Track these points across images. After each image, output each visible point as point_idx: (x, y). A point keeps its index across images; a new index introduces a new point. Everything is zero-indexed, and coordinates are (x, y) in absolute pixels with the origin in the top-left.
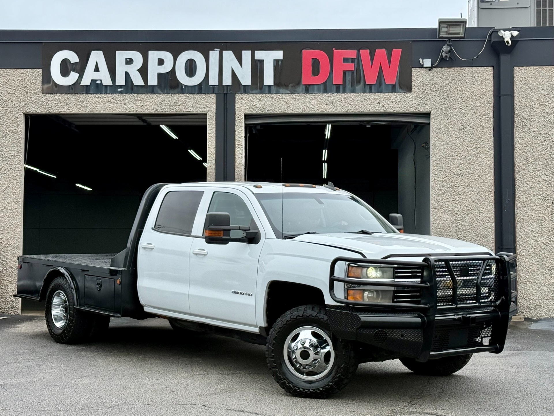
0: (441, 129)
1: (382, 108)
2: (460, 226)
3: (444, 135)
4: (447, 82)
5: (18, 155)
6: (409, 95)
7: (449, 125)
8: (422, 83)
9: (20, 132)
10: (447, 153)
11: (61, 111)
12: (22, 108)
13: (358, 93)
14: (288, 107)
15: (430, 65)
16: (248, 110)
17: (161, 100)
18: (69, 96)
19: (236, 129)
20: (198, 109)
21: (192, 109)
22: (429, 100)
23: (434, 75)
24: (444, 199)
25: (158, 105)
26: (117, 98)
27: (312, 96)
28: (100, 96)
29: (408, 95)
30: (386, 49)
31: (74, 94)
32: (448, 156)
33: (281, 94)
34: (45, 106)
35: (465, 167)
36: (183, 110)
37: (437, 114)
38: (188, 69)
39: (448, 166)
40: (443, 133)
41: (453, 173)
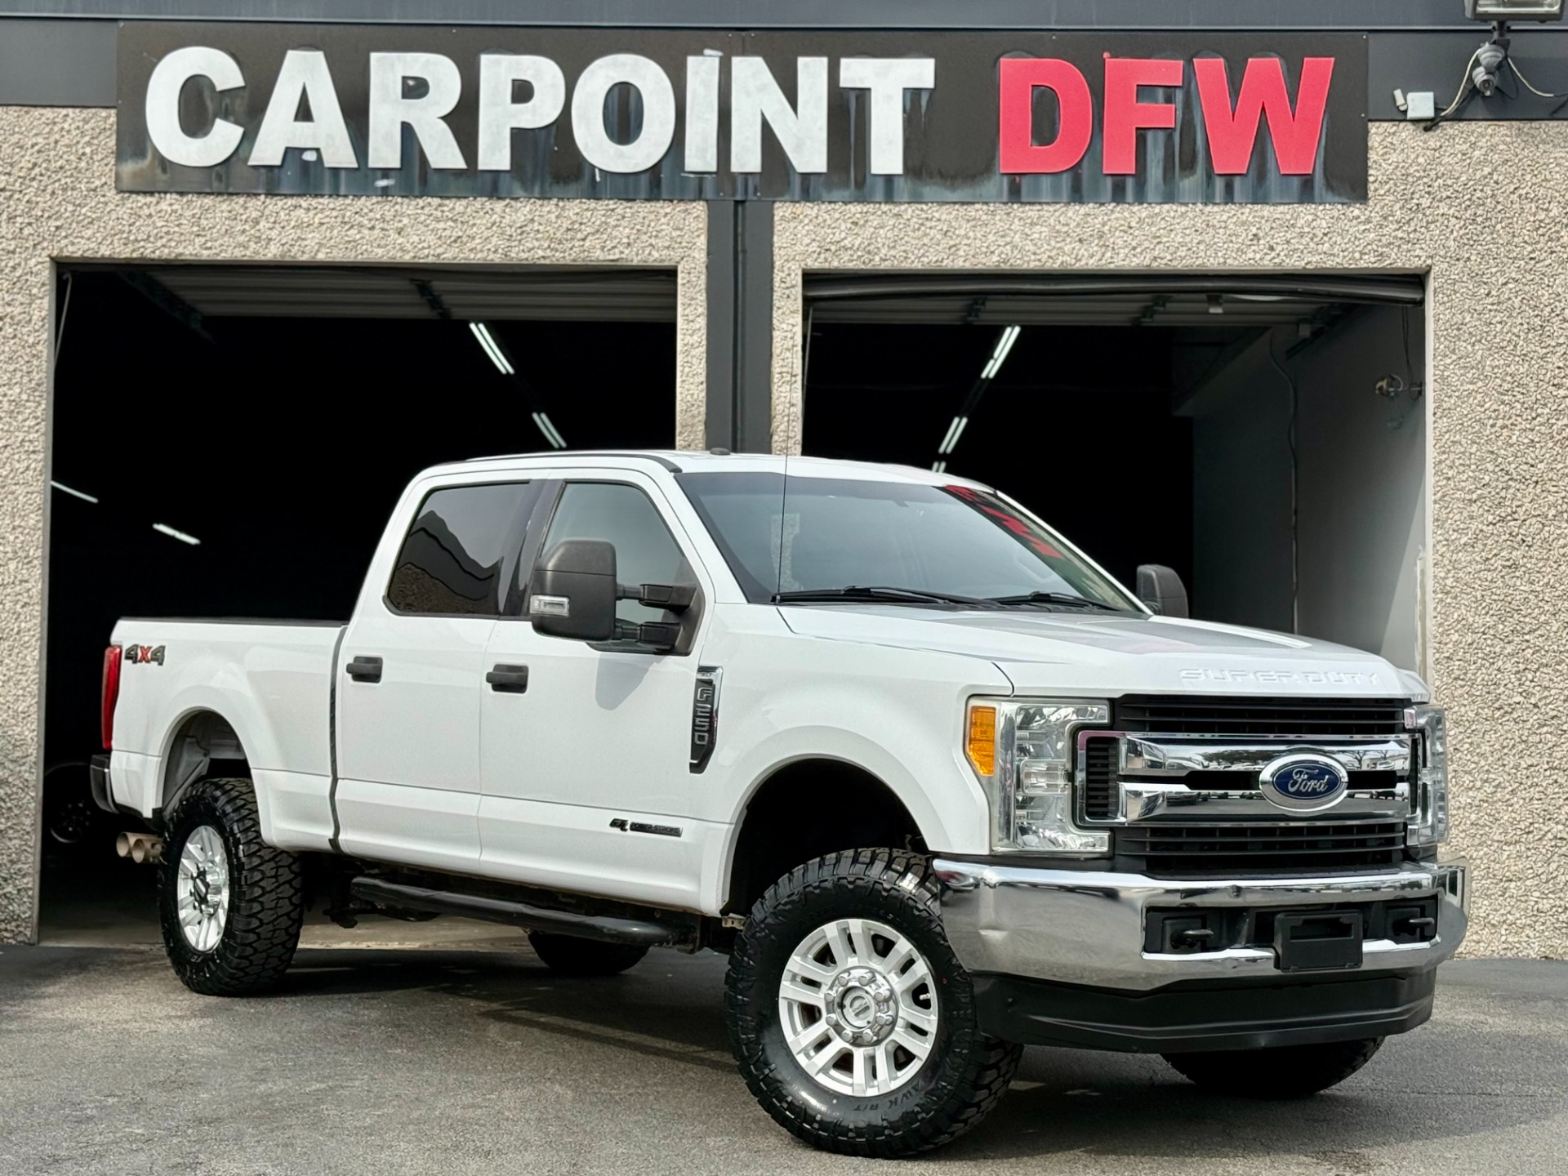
0: (1464, 328)
1: (1266, 254)
2: (1531, 651)
3: (1477, 348)
4: (1487, 170)
5: (32, 398)
6: (1357, 212)
7: (1492, 313)
8: (1403, 172)
9: (41, 324)
10: (1487, 406)
11: (181, 254)
12: (44, 239)
13: (1186, 204)
14: (950, 248)
15: (1429, 113)
16: (815, 256)
17: (523, 218)
18: (208, 201)
19: (775, 321)
20: (647, 252)
21: (627, 252)
22: (1423, 230)
23: (1441, 147)
24: (1477, 562)
25: (511, 236)
26: (371, 211)
27: (1030, 213)
28: (313, 203)
29: (1356, 210)
30: (1281, 56)
31: (225, 197)
32: (1490, 418)
33: (926, 203)
34: (125, 235)
35: (1548, 456)
36: (597, 252)
37: (1453, 277)
38: (615, 119)
39: (1491, 449)
40: (1474, 339)
41: (1507, 473)
